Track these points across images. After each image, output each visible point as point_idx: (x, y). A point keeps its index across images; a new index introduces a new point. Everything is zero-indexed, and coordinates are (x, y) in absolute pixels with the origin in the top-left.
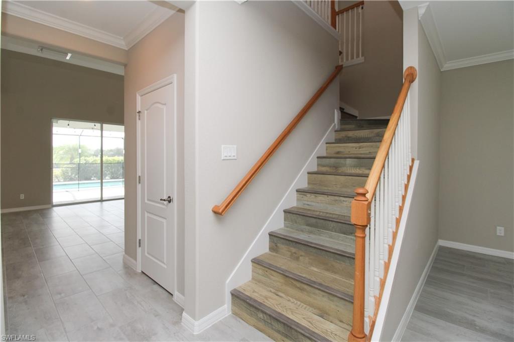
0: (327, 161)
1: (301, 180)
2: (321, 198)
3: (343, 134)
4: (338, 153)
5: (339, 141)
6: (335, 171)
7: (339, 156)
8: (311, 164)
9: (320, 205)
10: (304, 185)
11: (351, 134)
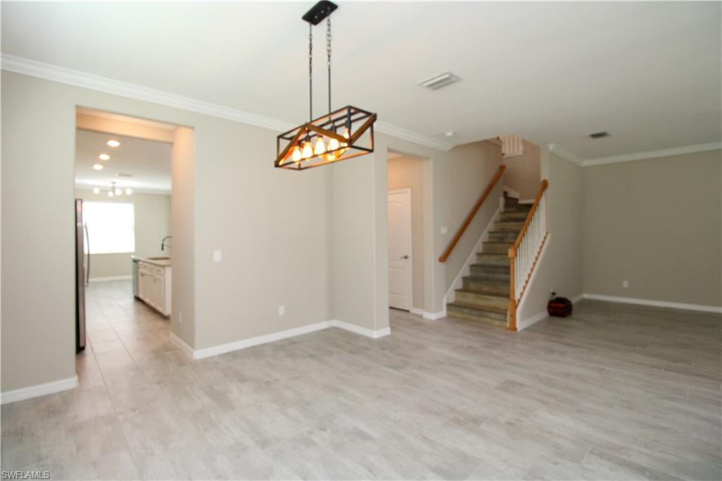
0: (495, 235)
1: (478, 247)
2: (494, 257)
3: (507, 216)
4: (503, 229)
5: (503, 221)
6: (502, 240)
7: (503, 231)
8: (484, 237)
9: (493, 260)
10: (481, 250)
11: (513, 215)
